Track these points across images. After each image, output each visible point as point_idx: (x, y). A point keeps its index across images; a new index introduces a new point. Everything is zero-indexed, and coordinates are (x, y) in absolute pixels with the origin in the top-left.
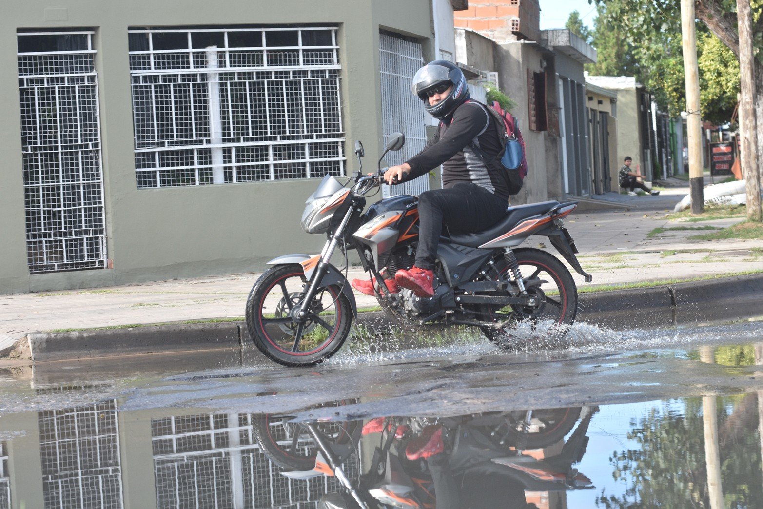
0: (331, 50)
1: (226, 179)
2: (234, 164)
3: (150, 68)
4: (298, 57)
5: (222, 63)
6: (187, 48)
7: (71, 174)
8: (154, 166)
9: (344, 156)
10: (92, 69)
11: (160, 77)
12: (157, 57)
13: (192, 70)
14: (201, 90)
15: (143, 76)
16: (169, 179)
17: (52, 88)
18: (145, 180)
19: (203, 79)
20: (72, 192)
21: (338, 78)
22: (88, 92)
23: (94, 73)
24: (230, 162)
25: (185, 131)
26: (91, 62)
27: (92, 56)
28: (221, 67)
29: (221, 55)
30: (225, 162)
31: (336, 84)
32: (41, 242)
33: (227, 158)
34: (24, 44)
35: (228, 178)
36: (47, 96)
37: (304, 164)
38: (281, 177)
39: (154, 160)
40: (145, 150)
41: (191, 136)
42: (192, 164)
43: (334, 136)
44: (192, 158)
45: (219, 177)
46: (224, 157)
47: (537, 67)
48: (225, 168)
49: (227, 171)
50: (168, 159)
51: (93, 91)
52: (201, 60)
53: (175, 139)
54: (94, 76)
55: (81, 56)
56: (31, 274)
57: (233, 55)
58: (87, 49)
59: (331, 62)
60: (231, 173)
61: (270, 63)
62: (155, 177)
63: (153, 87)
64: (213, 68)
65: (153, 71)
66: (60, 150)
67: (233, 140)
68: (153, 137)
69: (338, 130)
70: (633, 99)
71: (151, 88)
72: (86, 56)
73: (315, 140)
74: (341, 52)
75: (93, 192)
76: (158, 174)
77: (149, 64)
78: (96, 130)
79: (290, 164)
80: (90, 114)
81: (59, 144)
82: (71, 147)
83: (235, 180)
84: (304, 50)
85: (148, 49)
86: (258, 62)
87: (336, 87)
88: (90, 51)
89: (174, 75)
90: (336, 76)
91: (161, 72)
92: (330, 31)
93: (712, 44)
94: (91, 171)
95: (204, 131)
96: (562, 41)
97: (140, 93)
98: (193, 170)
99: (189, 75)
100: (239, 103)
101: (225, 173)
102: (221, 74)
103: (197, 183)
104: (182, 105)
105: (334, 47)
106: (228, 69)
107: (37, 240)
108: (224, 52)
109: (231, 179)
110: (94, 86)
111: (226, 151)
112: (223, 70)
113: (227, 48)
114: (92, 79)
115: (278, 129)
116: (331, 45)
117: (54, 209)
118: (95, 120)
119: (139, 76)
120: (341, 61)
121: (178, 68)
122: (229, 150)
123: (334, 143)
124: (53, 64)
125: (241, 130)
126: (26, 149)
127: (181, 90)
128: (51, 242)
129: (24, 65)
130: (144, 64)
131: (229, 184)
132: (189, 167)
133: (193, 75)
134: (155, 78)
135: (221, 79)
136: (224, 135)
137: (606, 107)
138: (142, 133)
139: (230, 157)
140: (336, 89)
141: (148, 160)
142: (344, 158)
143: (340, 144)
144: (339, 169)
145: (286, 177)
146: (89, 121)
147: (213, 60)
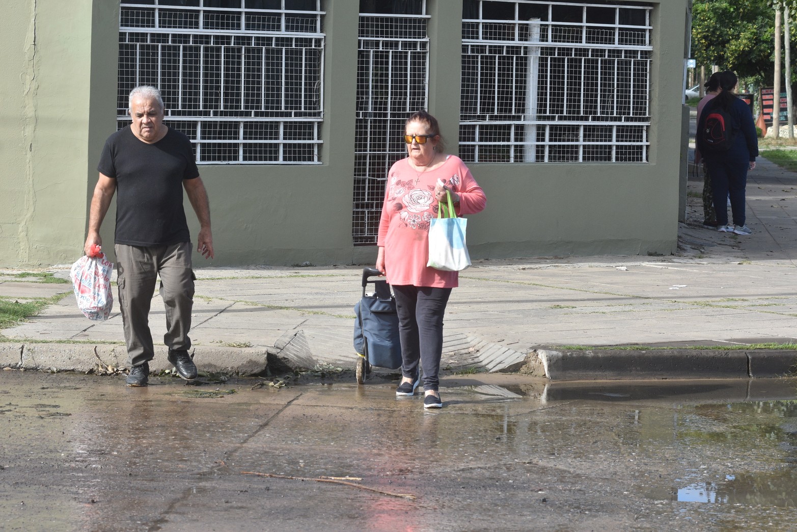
0: (644, 30)
1: (537, 157)
2: (547, 142)
3: (477, 38)
4: (614, 35)
5: (544, 38)
6: (513, 19)
8: (473, 140)
9: (647, 141)
10: (424, 36)
11: (487, 47)
12: (485, 26)
13: (516, 42)
14: (523, 64)
15: (472, 46)
16: (486, 154)
17: (386, 52)
19: (525, 53)
21: (649, 60)
22: (419, 59)
23: (426, 39)
24: (543, 140)
25: (505, 107)
26: (424, 28)
27: (425, 21)
28: (543, 41)
29: (544, 29)
30: (538, 140)
31: (646, 66)
32: (363, 213)
33: (540, 137)
35: (539, 156)
36: (381, 58)
37: (610, 147)
38: (589, 159)
39: (474, 133)
40: (467, 123)
41: (510, 111)
42: (509, 140)
43: (640, 120)
44: (509, 134)
45: (530, 156)
46: (538, 135)
48: (537, 146)
49: (540, 150)
50: (486, 133)
51: (424, 58)
52: (525, 33)
53: (496, 113)
54: (426, 42)
55: (415, 19)
56: (355, 245)
57: (555, 29)
58: (421, 14)
59: (643, 43)
60: (543, 152)
61: (589, 40)
62: (473, 151)
63: (479, 58)
64: (534, 41)
65: (481, 41)
66: (389, 118)
67: (548, 118)
68: (475, 109)
69: (645, 114)
71: (477, 58)
72: (420, 20)
73: (623, 123)
74: (653, 33)
76: (477, 148)
77: (477, 33)
78: (423, 99)
79: (593, 145)
80: (419, 81)
81: (389, 112)
82: (399, 115)
83: (546, 159)
84: (620, 29)
85: (478, 18)
86: (577, 38)
87: (646, 69)
88: (424, 16)
89: (500, 47)
90: (646, 58)
91: (489, 43)
92: (644, 11)
95: (521, 108)
97: (468, 63)
98: (509, 146)
99: (513, 47)
100: (556, 79)
101: (537, 152)
102: (542, 48)
103: (512, 160)
104: (504, 78)
105: (647, 27)
106: (550, 43)
107: (360, 210)
108: (547, 25)
109: (543, 157)
110: (425, 53)
111: (540, 129)
112: (544, 44)
113: (550, 22)
114: (424, 45)
116: (644, 25)
117: (379, 179)
118: (424, 89)
119: (468, 46)
120: (653, 42)
121: (504, 39)
122: (544, 126)
123: (639, 126)
124: (389, 27)
125: (556, 108)
126: (358, 115)
127: (505, 63)
128: (372, 213)
129: (361, 26)
130: (473, 33)
131: (540, 164)
132: (506, 143)
133: (517, 47)
134: (482, 49)
135: (542, 53)
136: (539, 111)
138: (466, 104)
139: (543, 135)
140: (646, 71)
141: (469, 133)
142: (648, 144)
143: (645, 128)
144: (641, 154)
145: (593, 159)
146: (418, 89)
147: (536, 33)
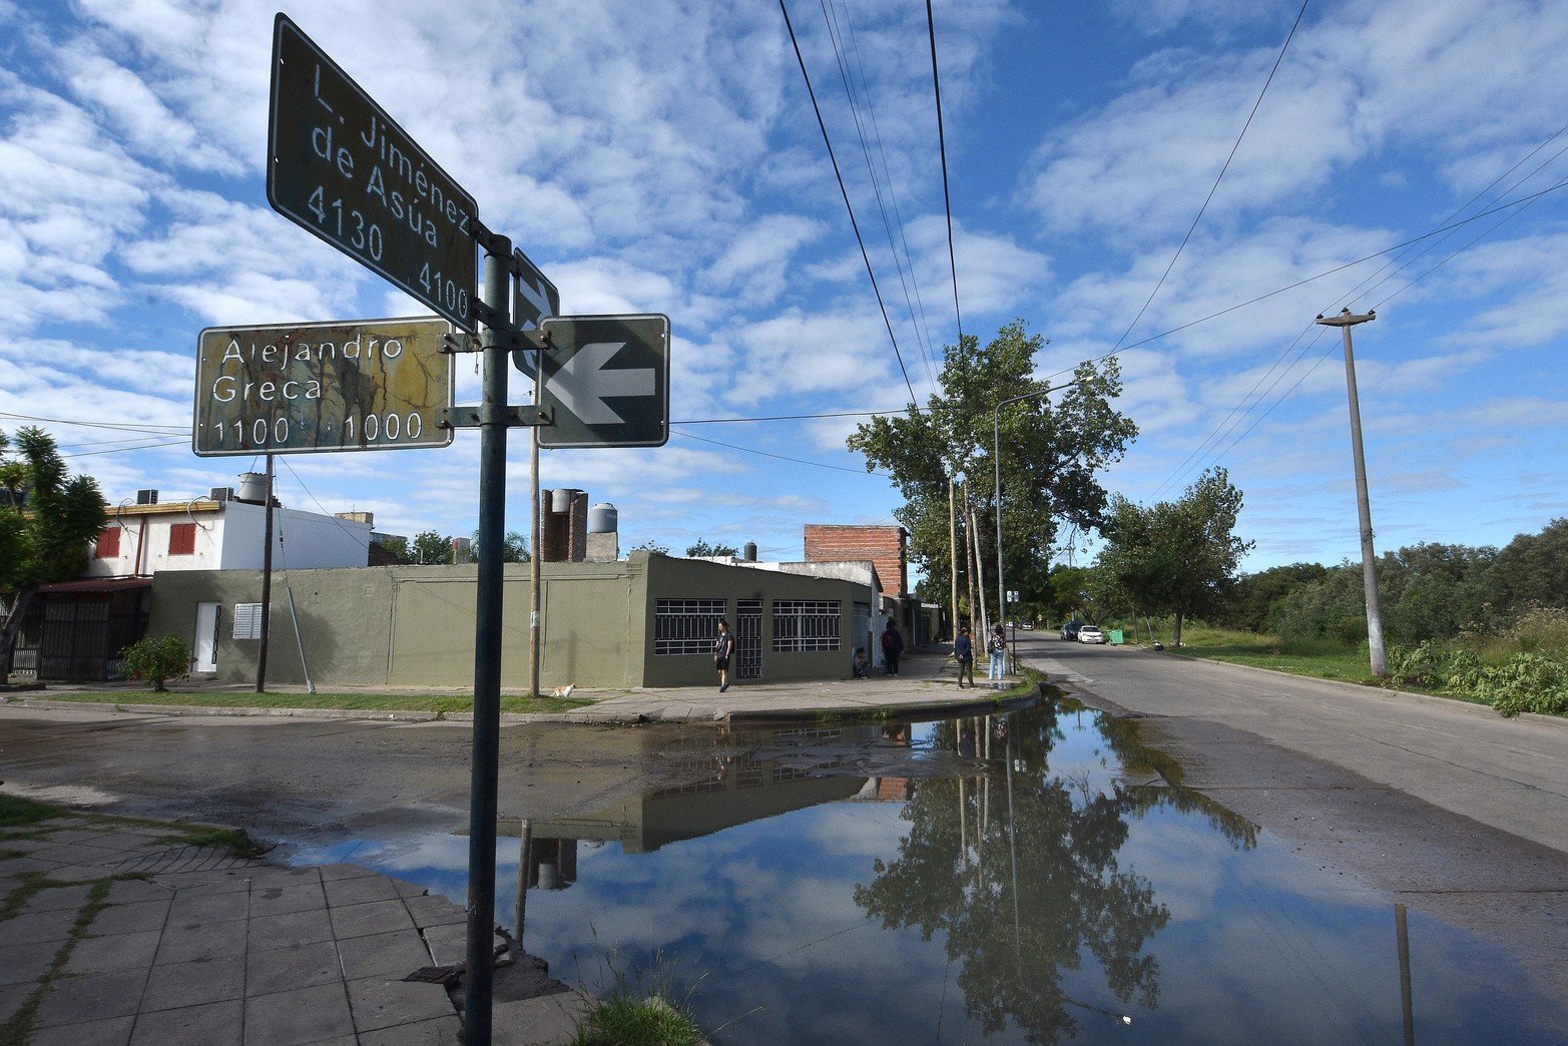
2: (805, 645)
5: (803, 612)
7: (752, 646)
8: (779, 645)
10: (761, 613)
11: (783, 616)
12: (782, 610)
13: (793, 614)
14: (796, 621)
15: (777, 616)
16: (783, 649)
17: (748, 619)
18: (776, 649)
19: (796, 617)
20: (752, 653)
22: (759, 620)
25: (789, 634)
26: (761, 611)
27: (761, 608)
29: (803, 610)
31: (838, 620)
33: (803, 643)
34: (740, 604)
35: (803, 650)
36: (746, 621)
37: (827, 646)
38: (820, 650)
39: (779, 643)
40: (776, 640)
41: (791, 635)
43: (837, 637)
44: (791, 643)
45: (800, 649)
47: (906, 606)
49: (803, 647)
50: (784, 643)
51: (761, 620)
52: (796, 611)
53: (786, 636)
54: (761, 615)
55: (757, 608)
57: (806, 609)
58: (759, 606)
61: (818, 613)
62: (779, 648)
64: (800, 614)
65: (780, 614)
67: (805, 637)
68: (779, 635)
69: (839, 635)
70: (937, 612)
71: (779, 619)
72: (759, 608)
73: (831, 638)
75: (759, 652)
77: (779, 612)
78: (761, 633)
79: (821, 645)
80: (759, 627)
82: (752, 638)
83: (805, 650)
85: (779, 607)
86: (814, 612)
89: (787, 616)
91: (783, 614)
93: (963, 599)
94: (759, 646)
95: (796, 634)
96: (914, 597)
97: (776, 622)
98: (792, 646)
100: (807, 625)
103: (793, 651)
104: (789, 625)
106: (805, 614)
108: (804, 608)
110: (761, 618)
112: (803, 614)
115: (819, 634)
118: (761, 629)
119: (775, 616)
120: (841, 613)
121: (789, 613)
122: (803, 640)
123: (837, 639)
124: (748, 611)
125: (808, 634)
127: (789, 621)
129: (739, 611)
131: (803, 652)
132: (790, 645)
133: (793, 616)
134: (781, 616)
135: (802, 617)
136: (802, 635)
137: (928, 615)
138: (776, 634)
141: (777, 643)
142: (840, 644)
143: (839, 640)
144: (839, 648)
146: (759, 630)
147: (800, 611)
